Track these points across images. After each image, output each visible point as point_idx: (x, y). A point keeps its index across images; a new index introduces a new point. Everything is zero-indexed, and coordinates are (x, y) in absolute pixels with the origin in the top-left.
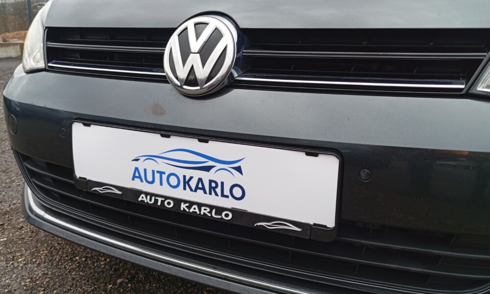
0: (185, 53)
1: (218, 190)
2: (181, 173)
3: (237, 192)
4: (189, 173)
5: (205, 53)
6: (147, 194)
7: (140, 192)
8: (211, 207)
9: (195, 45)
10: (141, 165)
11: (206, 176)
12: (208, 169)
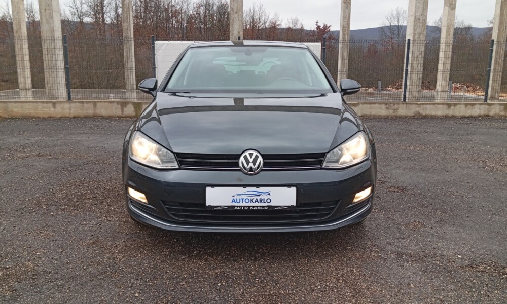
0: (248, 162)
1: (263, 201)
2: (250, 198)
3: (269, 201)
4: (252, 198)
5: (254, 162)
6: (237, 206)
7: (235, 206)
8: (261, 206)
9: (251, 160)
10: (235, 198)
11: (258, 198)
12: (259, 195)
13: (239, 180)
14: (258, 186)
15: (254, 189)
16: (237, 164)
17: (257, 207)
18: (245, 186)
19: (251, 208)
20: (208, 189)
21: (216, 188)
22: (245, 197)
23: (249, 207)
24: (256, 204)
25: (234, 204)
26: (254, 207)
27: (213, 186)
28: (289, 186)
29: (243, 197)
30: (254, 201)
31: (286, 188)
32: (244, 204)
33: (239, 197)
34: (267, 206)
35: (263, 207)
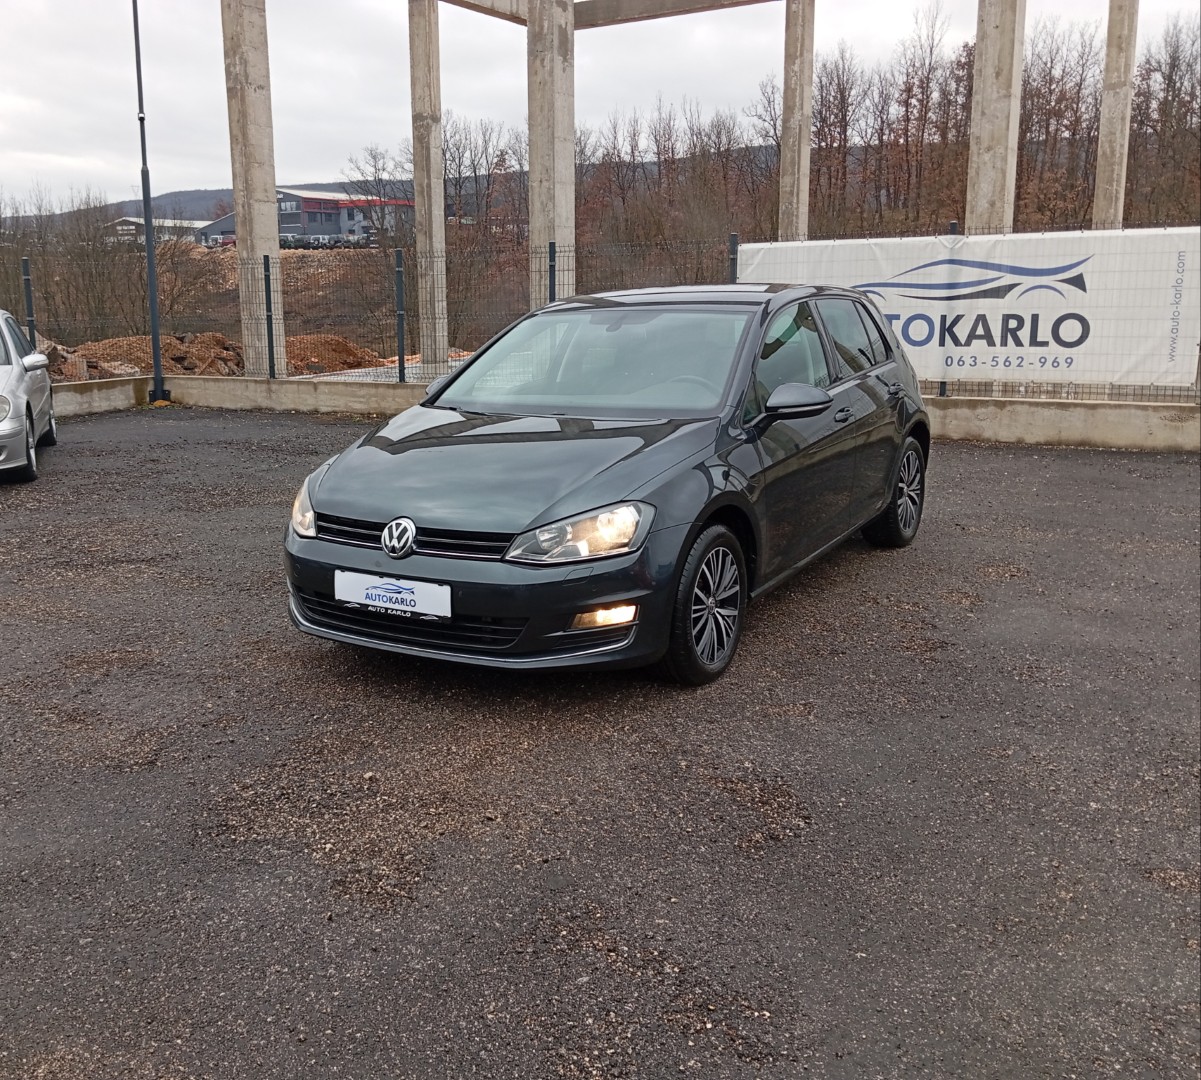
0: (391, 537)
1: (405, 603)
2: (388, 595)
3: (413, 603)
4: (392, 595)
5: (399, 538)
6: (372, 606)
7: (369, 606)
8: (402, 611)
9: (396, 534)
10: (370, 592)
11: (399, 596)
12: (400, 593)
13: (378, 564)
14: (399, 577)
15: (393, 581)
16: (378, 539)
17: (397, 610)
18: (382, 575)
19: (389, 611)
20: (338, 573)
21: (347, 574)
22: (383, 593)
23: (387, 609)
24: (396, 606)
25: (368, 602)
26: (393, 610)
27: (344, 569)
28: (441, 583)
29: (379, 592)
30: (394, 600)
31: (436, 586)
32: (381, 604)
33: (374, 592)
34: (411, 612)
35: (405, 612)
